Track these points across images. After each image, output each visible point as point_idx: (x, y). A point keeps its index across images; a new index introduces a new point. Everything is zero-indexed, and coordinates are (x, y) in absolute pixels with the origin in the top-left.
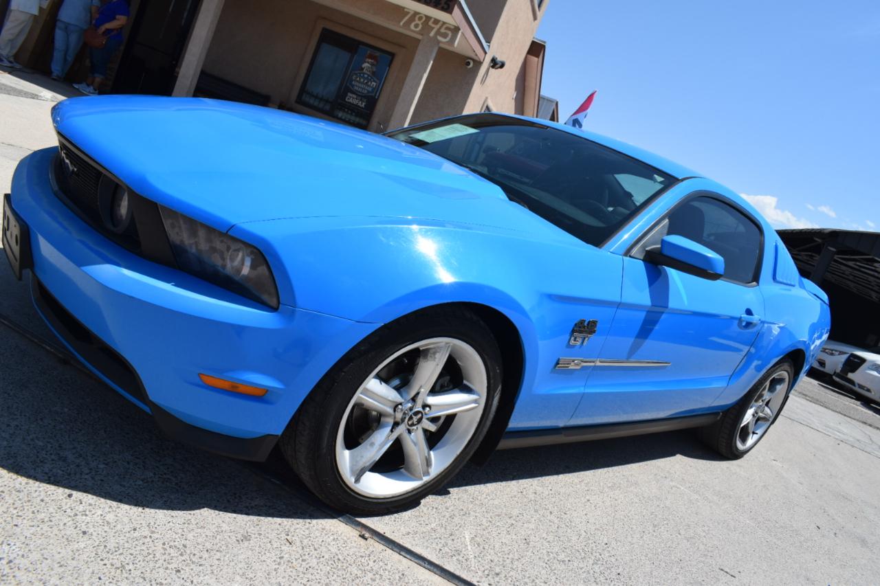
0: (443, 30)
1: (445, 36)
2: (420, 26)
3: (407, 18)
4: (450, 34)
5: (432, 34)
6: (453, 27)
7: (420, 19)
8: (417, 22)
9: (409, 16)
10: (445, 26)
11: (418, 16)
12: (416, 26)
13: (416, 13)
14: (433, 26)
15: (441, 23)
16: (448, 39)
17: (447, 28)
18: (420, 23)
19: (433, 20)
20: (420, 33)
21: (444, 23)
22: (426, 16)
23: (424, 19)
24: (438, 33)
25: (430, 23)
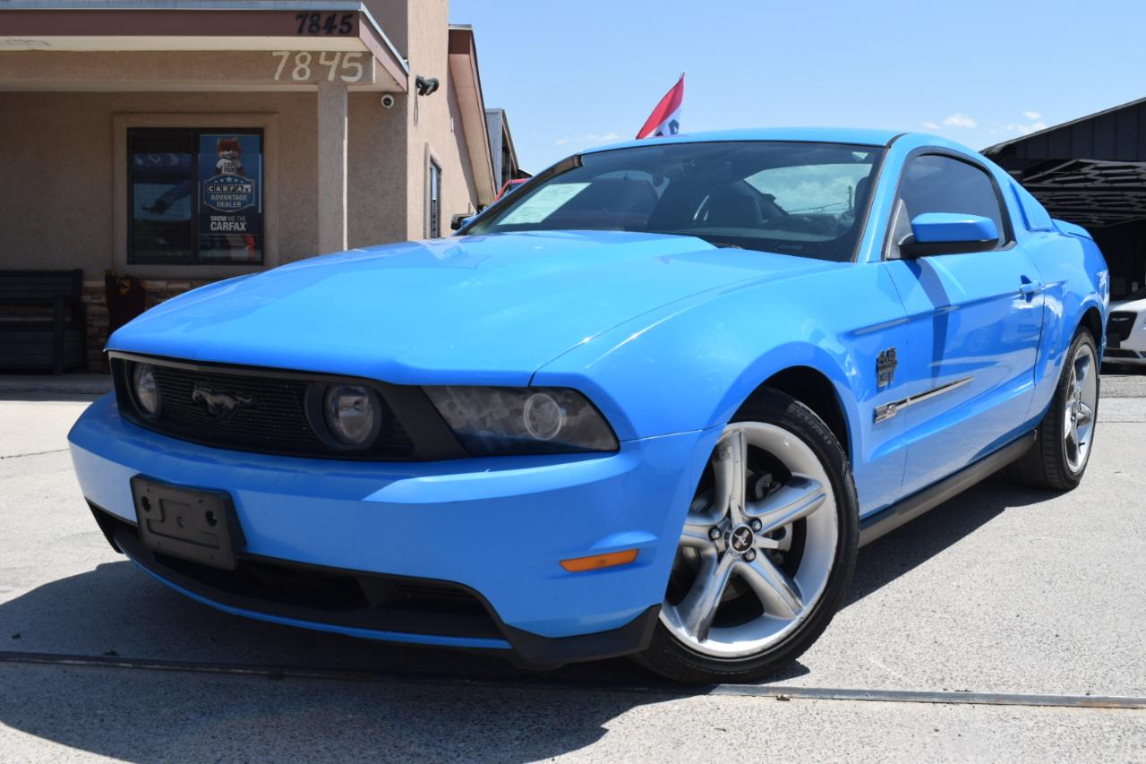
0: (346, 65)
1: (353, 72)
2: (308, 72)
3: (281, 67)
4: (359, 67)
5: (331, 77)
6: (360, 55)
7: (303, 59)
8: (300, 66)
9: (283, 62)
10: (347, 57)
11: (298, 57)
12: (302, 72)
13: (293, 54)
14: (328, 63)
15: (338, 55)
16: (360, 74)
17: (352, 60)
18: (305, 66)
19: (323, 55)
20: (313, 81)
21: (344, 54)
22: (311, 53)
23: (309, 58)
24: (340, 71)
25: (322, 61)
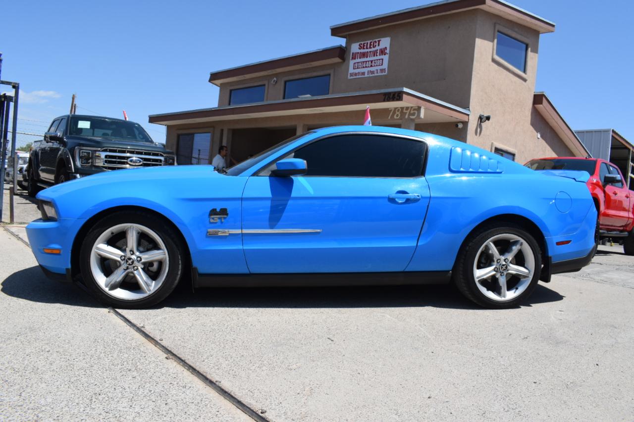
0: (412, 112)
1: (413, 115)
2: (399, 115)
3: (391, 114)
4: (416, 112)
5: (407, 117)
6: (417, 108)
7: (398, 111)
8: (397, 113)
9: (392, 111)
10: (412, 109)
11: (397, 110)
12: (397, 116)
13: (396, 108)
14: (406, 111)
15: (410, 108)
16: (416, 115)
17: (414, 110)
18: (399, 113)
19: (405, 108)
20: (400, 119)
21: (412, 107)
22: (401, 108)
23: (400, 110)
24: (410, 114)
25: (404, 111)
